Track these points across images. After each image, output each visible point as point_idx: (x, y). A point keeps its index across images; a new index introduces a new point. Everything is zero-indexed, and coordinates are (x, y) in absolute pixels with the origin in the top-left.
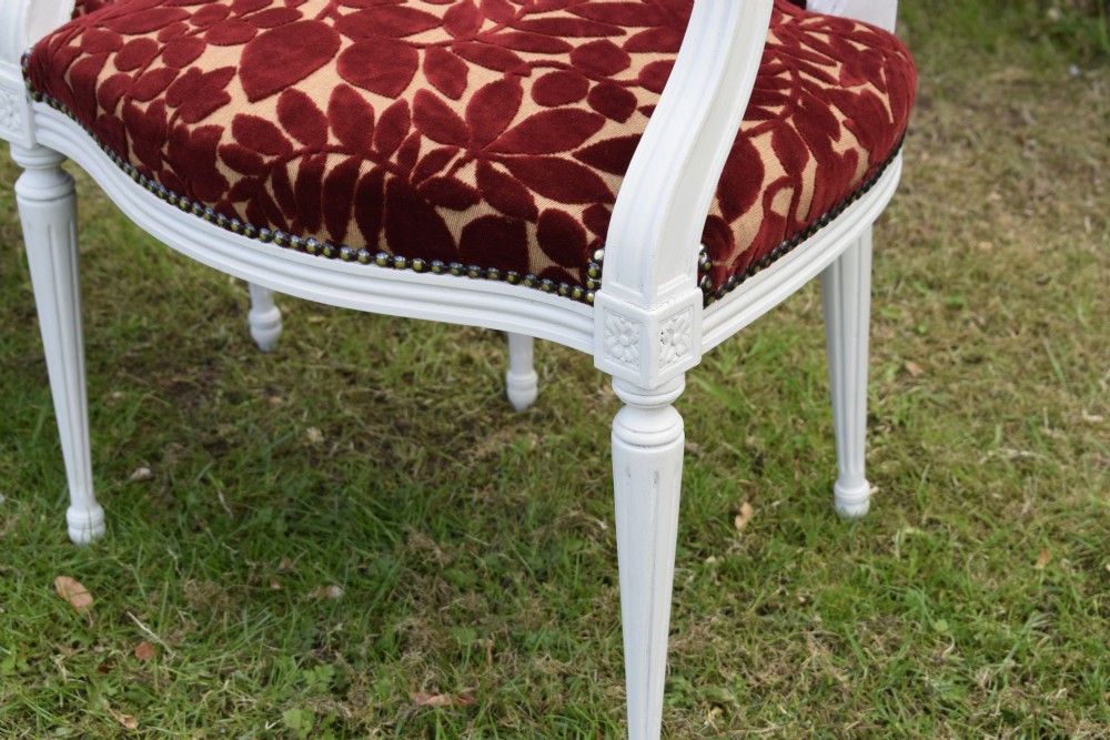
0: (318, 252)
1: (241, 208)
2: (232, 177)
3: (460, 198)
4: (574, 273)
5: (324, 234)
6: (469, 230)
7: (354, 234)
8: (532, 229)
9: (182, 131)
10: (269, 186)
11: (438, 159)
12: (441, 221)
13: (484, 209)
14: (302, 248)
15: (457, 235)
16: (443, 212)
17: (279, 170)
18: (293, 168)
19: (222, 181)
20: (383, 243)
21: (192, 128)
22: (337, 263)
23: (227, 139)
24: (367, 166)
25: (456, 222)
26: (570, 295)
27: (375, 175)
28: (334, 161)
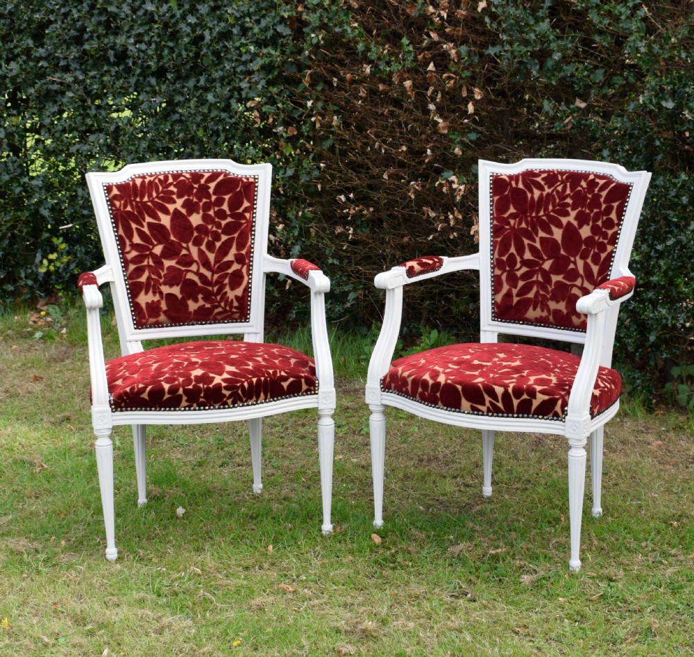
0: (253, 404)
1: (230, 401)
2: (227, 393)
3: (285, 379)
4: (312, 388)
5: (254, 399)
6: (288, 386)
7: (262, 395)
8: (303, 380)
9: (208, 388)
10: (240, 392)
11: (275, 373)
12: (282, 386)
13: (291, 379)
14: (248, 405)
15: (285, 387)
16: (283, 383)
17: (242, 386)
18: (246, 384)
19: (225, 396)
20: (269, 396)
21: (211, 386)
22: (257, 406)
23: (224, 384)
24: (263, 379)
25: (285, 385)
26: (311, 394)
27: (266, 379)
28: (254, 380)
